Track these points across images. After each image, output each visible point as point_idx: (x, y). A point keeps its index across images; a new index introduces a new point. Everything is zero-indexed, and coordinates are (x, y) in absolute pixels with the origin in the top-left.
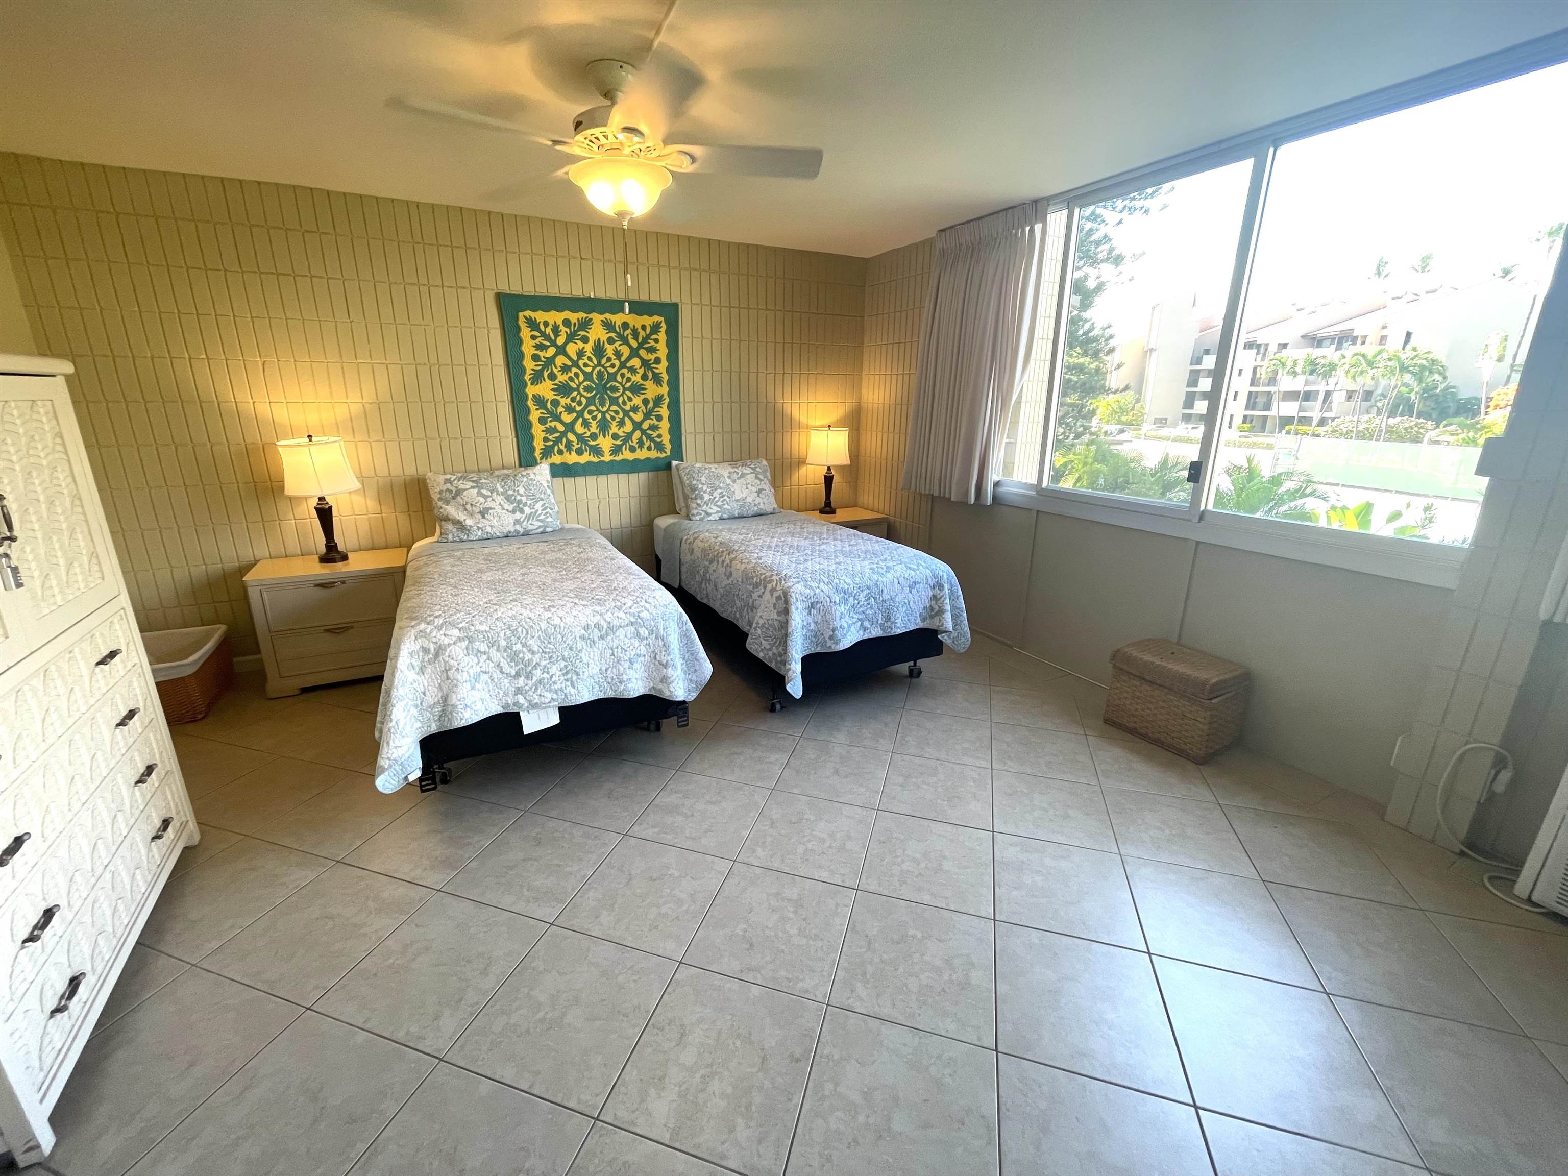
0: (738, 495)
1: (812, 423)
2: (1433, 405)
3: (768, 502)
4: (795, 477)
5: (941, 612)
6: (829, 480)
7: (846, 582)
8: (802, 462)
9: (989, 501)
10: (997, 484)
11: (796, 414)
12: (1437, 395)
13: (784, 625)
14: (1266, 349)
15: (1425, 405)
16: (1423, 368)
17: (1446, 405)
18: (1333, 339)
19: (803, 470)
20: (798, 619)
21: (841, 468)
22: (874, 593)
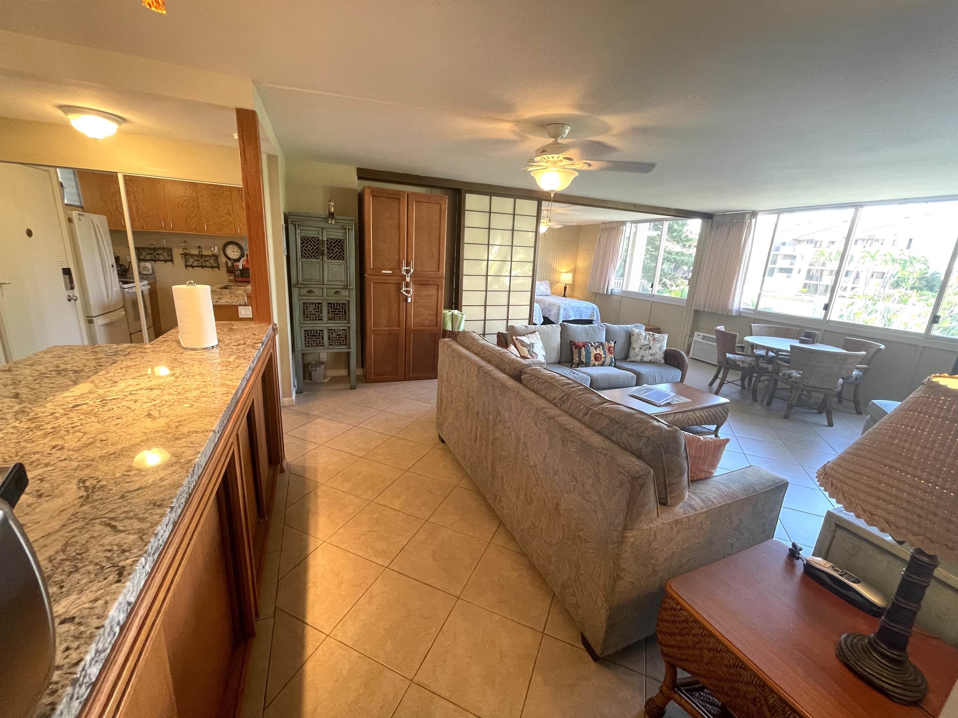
0: (541, 289)
1: (562, 271)
2: (925, 283)
3: (549, 292)
4: (555, 287)
5: (594, 315)
6: (565, 288)
7: (573, 305)
8: (558, 282)
9: (609, 294)
10: (612, 290)
11: (557, 268)
12: (928, 277)
13: (559, 313)
14: (821, 244)
15: (919, 283)
16: (906, 261)
17: (933, 284)
18: (864, 240)
19: (558, 285)
20: (562, 311)
21: (569, 284)
22: (578, 308)
